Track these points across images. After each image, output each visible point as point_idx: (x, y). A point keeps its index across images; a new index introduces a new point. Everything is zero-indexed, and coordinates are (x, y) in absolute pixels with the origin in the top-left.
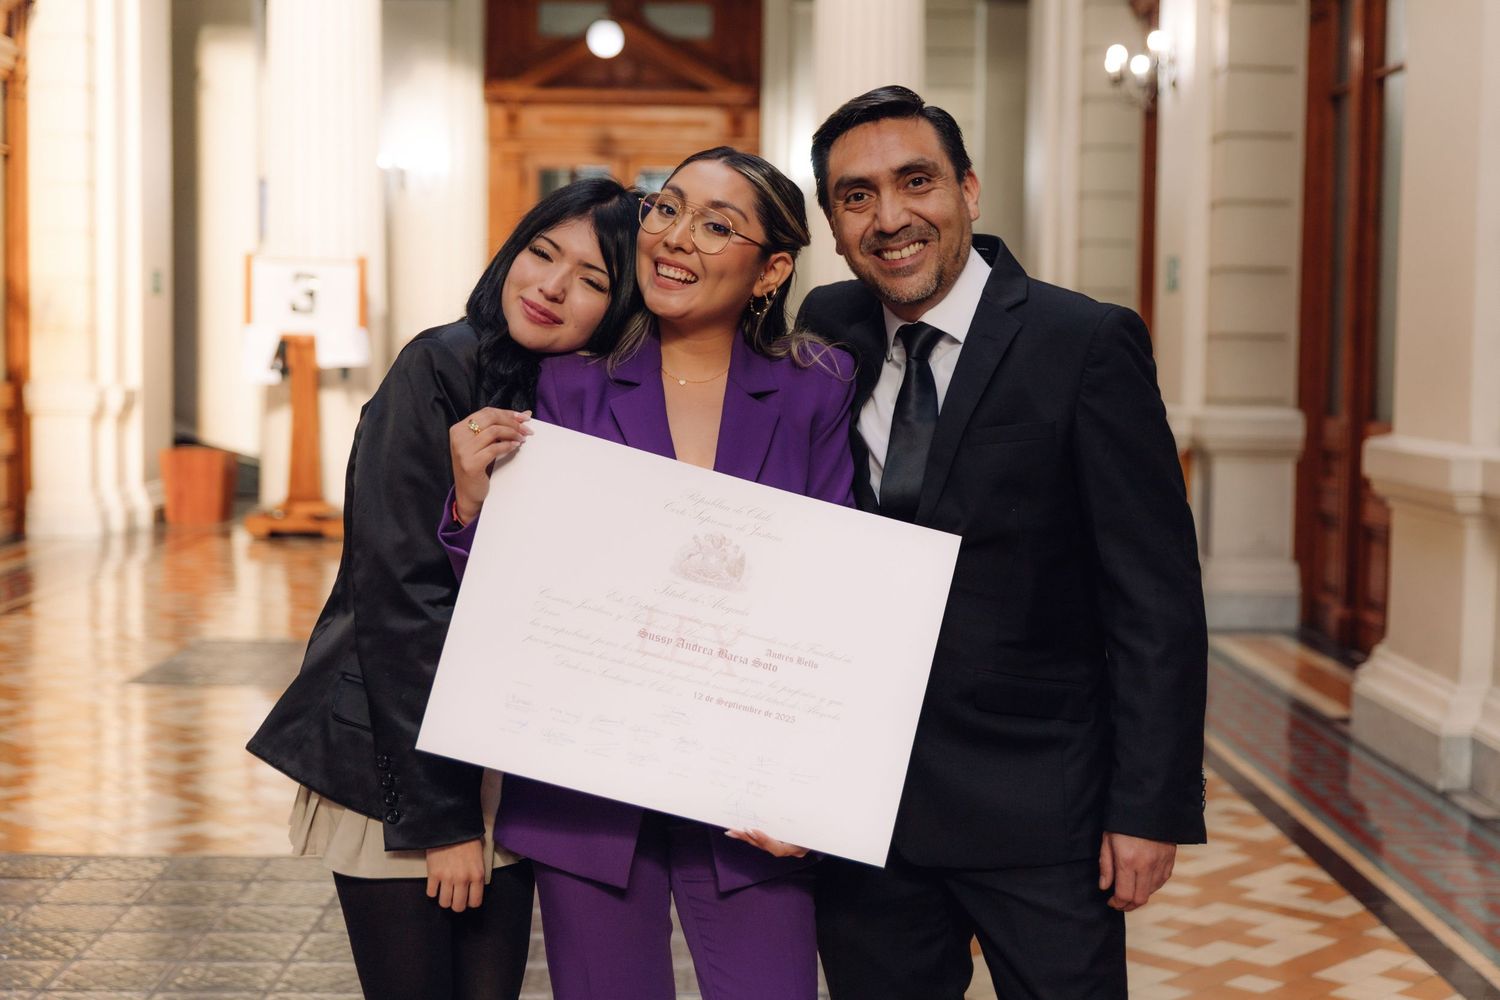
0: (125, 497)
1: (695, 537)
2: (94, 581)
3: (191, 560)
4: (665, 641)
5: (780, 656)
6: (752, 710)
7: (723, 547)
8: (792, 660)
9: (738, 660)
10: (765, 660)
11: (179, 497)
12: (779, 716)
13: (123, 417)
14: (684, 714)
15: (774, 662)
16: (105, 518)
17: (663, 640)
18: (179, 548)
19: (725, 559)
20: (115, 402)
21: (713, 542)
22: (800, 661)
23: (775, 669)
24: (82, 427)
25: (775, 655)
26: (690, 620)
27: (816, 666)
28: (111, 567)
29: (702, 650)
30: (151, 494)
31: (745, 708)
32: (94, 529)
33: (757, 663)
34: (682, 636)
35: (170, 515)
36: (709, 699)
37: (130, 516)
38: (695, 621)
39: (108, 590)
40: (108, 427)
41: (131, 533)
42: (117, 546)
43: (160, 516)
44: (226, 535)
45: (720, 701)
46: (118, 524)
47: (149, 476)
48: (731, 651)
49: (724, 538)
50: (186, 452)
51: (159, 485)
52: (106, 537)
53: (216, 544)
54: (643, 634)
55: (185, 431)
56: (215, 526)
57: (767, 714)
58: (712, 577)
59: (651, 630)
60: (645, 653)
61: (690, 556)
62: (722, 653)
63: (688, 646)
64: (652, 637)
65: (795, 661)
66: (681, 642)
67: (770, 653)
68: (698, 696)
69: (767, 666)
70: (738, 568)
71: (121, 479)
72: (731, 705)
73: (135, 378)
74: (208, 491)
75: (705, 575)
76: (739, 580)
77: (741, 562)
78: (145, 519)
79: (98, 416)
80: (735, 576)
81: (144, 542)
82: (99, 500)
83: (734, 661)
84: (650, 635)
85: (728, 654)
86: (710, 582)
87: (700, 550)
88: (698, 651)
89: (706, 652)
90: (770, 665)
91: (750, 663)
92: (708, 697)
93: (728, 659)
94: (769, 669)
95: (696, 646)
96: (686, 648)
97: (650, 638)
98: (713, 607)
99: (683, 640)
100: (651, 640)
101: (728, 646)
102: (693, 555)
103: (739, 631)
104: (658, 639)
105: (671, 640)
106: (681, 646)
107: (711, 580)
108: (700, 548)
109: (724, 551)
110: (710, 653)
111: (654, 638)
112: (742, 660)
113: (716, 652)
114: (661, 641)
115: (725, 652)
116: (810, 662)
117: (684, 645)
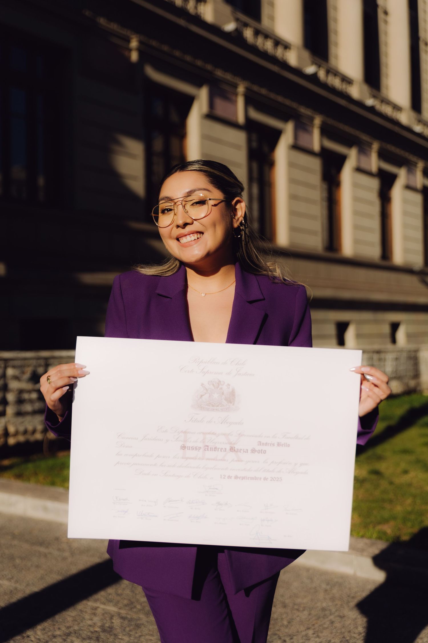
1: (202, 385)
4: (197, 449)
5: (266, 444)
6: (256, 478)
7: (220, 386)
8: (274, 445)
9: (242, 451)
10: (258, 448)
12: (272, 479)
14: (217, 489)
15: (264, 448)
19: (223, 393)
21: (213, 385)
22: (279, 444)
23: (265, 452)
25: (263, 444)
26: (209, 433)
27: (289, 446)
29: (220, 450)
31: (252, 478)
33: (253, 451)
34: (207, 444)
36: (229, 477)
38: (214, 434)
45: (236, 477)
48: (237, 447)
49: (220, 381)
54: (183, 447)
57: (265, 479)
58: (218, 406)
59: (188, 444)
60: (187, 458)
61: (202, 396)
62: (232, 449)
63: (211, 449)
64: (189, 448)
65: (276, 445)
66: (207, 448)
67: (260, 443)
68: (223, 477)
69: (260, 452)
70: (231, 397)
72: (243, 478)
75: (213, 406)
76: (233, 405)
77: (233, 393)
80: (231, 403)
83: (240, 452)
84: (188, 447)
85: (236, 449)
86: (216, 409)
87: (207, 391)
88: (218, 451)
89: (222, 450)
90: (262, 450)
91: (249, 451)
92: (229, 476)
93: (236, 452)
94: (262, 453)
95: (216, 448)
96: (210, 450)
97: (188, 449)
98: (222, 423)
99: (208, 446)
100: (189, 450)
101: (234, 444)
102: (204, 395)
103: (239, 434)
104: (193, 448)
105: (201, 448)
106: (206, 450)
107: (217, 408)
108: (207, 390)
109: (221, 389)
110: (225, 450)
111: (191, 449)
112: (245, 451)
113: (228, 449)
114: (194, 449)
115: (233, 448)
116: (285, 444)
117: (209, 449)
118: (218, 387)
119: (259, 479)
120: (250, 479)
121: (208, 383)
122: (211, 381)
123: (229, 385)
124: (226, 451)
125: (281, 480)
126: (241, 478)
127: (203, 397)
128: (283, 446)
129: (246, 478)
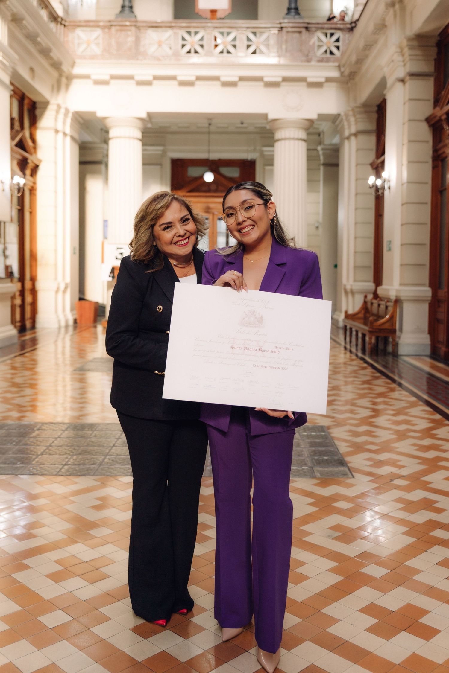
0: (65, 316)
2: (56, 341)
3: (86, 334)
8: (284, 349)
11: (81, 316)
13: (64, 291)
16: (59, 322)
18: (81, 331)
20: (62, 287)
24: (53, 294)
25: (278, 348)
28: (61, 336)
30: (73, 315)
32: (56, 326)
35: (78, 321)
37: (67, 321)
39: (60, 343)
40: (60, 294)
41: (67, 326)
42: (63, 330)
43: (75, 321)
44: (95, 327)
46: (63, 324)
47: (72, 310)
50: (83, 302)
51: (75, 312)
52: (60, 328)
53: (92, 330)
55: (82, 297)
56: (92, 325)
71: (64, 310)
73: (68, 280)
74: (90, 314)
78: (71, 322)
79: (57, 291)
81: (71, 329)
82: (58, 317)
91: (270, 351)
94: (277, 353)
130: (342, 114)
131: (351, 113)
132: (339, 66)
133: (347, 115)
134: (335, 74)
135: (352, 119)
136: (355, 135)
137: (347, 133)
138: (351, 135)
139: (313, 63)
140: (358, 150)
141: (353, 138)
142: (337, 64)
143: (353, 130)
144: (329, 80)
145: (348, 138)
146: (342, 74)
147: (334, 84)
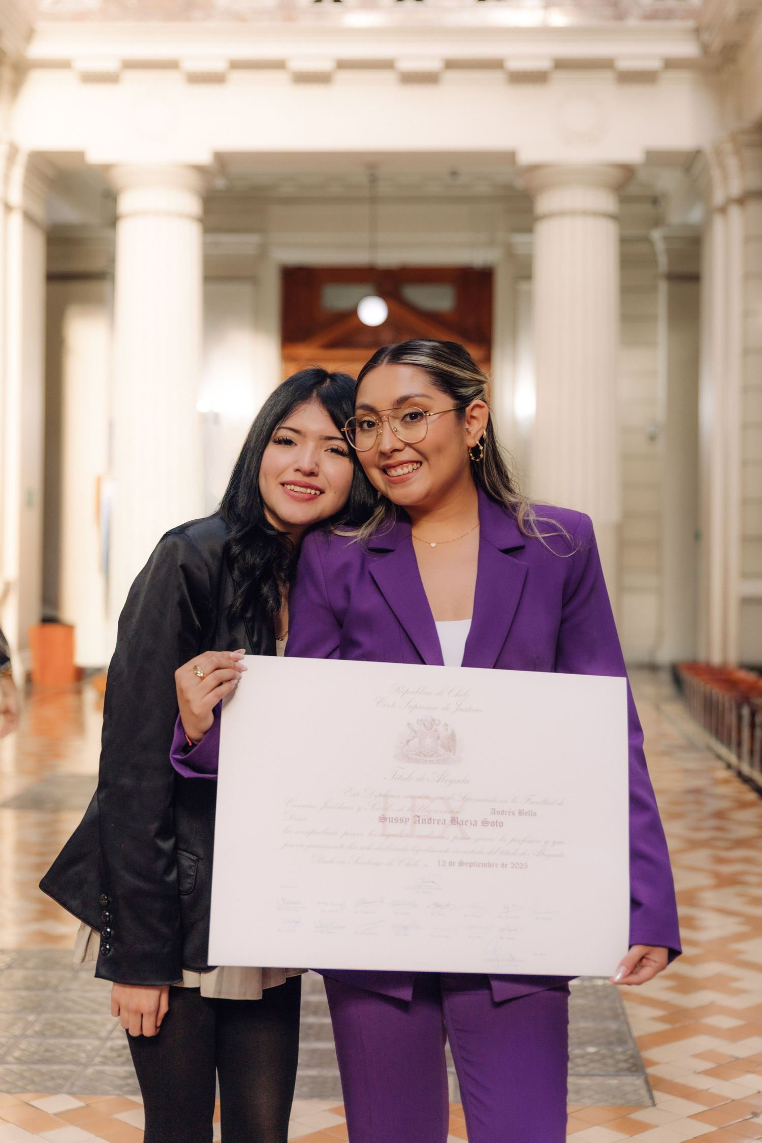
1: (409, 724)
5: (503, 812)
6: (489, 865)
7: (435, 727)
8: (513, 813)
9: (468, 824)
10: (491, 818)
12: (514, 865)
14: (433, 882)
15: (500, 818)
17: (402, 820)
19: (438, 738)
21: (424, 725)
22: (521, 813)
23: (501, 825)
25: (499, 813)
26: (420, 797)
27: (535, 814)
29: (436, 822)
31: (484, 865)
33: (485, 823)
34: (417, 814)
36: (451, 864)
38: (427, 797)
45: (461, 864)
48: (461, 817)
49: (434, 720)
54: (383, 819)
57: (504, 865)
58: (431, 756)
59: (389, 814)
60: (389, 836)
61: (408, 741)
62: (454, 821)
63: (424, 821)
64: (391, 820)
65: (517, 814)
66: (417, 819)
67: (494, 812)
68: (441, 863)
69: (494, 824)
70: (450, 744)
72: (471, 865)
75: (425, 756)
76: (454, 754)
77: (453, 738)
80: (450, 751)
83: (466, 825)
84: (389, 818)
85: (459, 820)
86: (430, 761)
87: (416, 734)
88: (434, 823)
89: (440, 823)
90: (497, 822)
91: (479, 824)
92: (451, 862)
93: (460, 825)
94: (497, 826)
95: (431, 819)
96: (423, 823)
97: (389, 822)
98: (438, 782)
99: (419, 817)
100: (391, 823)
101: (457, 812)
102: (411, 740)
103: (465, 797)
104: (397, 820)
105: (408, 819)
106: (417, 822)
107: (432, 759)
108: (415, 732)
109: (436, 730)
110: (443, 823)
111: (394, 821)
112: (472, 823)
113: (448, 820)
114: (399, 821)
115: (456, 819)
116: (529, 811)
117: (421, 821)
118: (432, 728)
119: (494, 865)
120: (481, 866)
121: (417, 723)
122: (422, 720)
123: (446, 725)
124: (445, 824)
125: (526, 867)
126: (468, 865)
127: (410, 742)
128: (528, 815)
129: (475, 864)
130: (707, 147)
131: (728, 147)
132: (697, 31)
133: (718, 152)
134: (687, 49)
135: (732, 163)
136: (741, 201)
137: (719, 197)
138: (730, 201)
139: (632, 22)
140: (748, 239)
141: (735, 212)
142: (690, 24)
143: (736, 187)
144: (671, 64)
145: (723, 210)
146: (705, 49)
147: (684, 76)
